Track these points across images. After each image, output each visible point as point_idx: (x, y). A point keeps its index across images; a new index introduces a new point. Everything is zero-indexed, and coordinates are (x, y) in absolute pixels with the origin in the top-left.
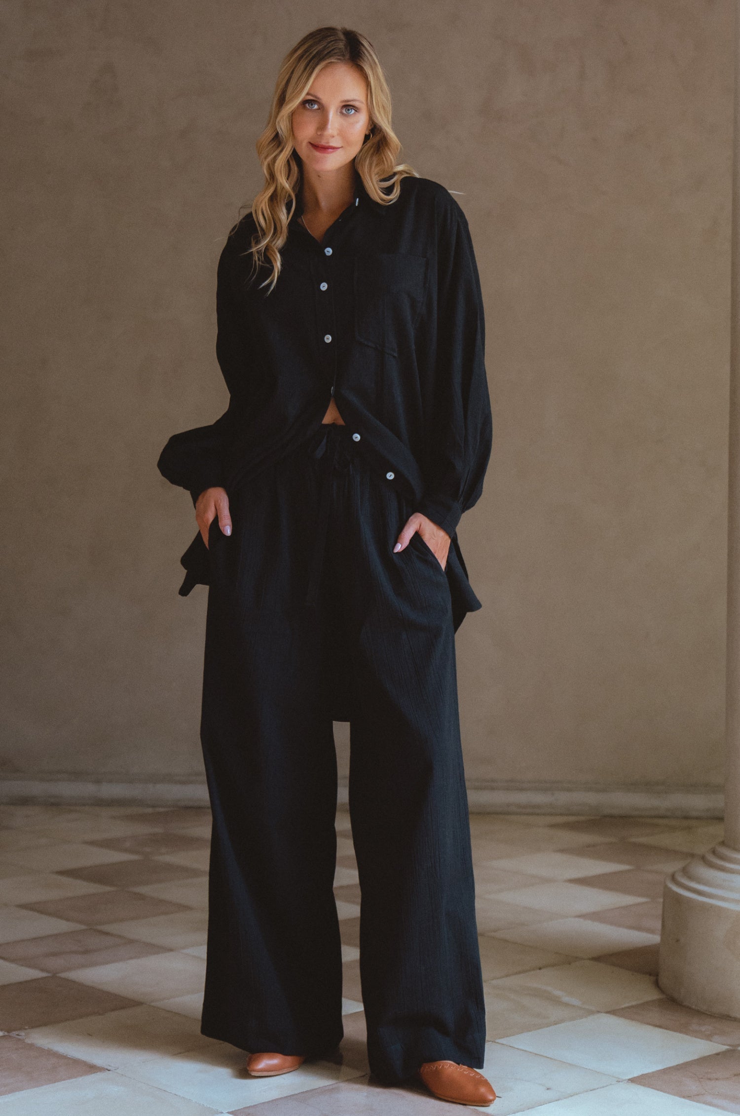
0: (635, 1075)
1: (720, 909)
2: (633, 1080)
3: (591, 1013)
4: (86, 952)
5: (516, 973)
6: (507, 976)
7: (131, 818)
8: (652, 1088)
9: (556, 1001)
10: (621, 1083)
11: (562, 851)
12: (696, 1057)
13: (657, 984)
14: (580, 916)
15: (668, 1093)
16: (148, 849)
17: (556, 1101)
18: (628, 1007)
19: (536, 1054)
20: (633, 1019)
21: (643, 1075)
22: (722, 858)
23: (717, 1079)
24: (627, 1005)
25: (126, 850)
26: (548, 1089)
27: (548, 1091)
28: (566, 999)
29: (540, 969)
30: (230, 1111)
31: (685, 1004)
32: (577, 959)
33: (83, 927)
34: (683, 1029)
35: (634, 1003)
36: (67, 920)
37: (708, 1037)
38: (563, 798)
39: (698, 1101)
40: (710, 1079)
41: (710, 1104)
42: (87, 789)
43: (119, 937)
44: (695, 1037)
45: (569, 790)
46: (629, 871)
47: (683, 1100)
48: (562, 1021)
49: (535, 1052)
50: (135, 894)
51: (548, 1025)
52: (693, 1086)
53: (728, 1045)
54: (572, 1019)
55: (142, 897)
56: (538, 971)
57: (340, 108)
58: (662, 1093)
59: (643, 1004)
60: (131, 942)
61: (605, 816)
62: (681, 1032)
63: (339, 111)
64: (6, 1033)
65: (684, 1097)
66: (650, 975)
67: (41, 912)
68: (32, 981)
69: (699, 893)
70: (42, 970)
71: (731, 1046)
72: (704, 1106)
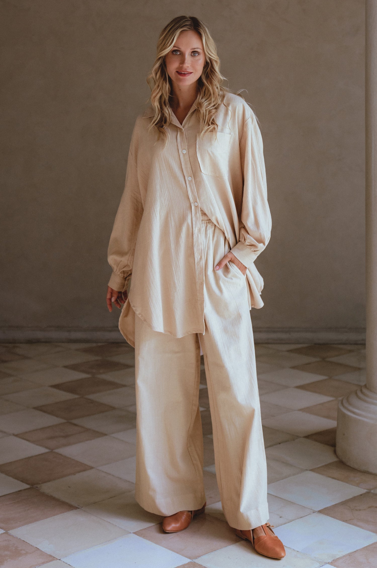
0: (322, 508)
2: (320, 512)
3: (303, 471)
4: (66, 436)
5: (269, 447)
7: (86, 351)
8: (329, 516)
9: (286, 463)
10: (315, 513)
12: (351, 497)
13: (335, 452)
14: (300, 410)
15: (337, 519)
16: (94, 371)
17: (284, 524)
18: (321, 467)
19: (276, 497)
20: (322, 474)
21: (325, 508)
22: (365, 395)
23: (360, 510)
24: (320, 465)
25: (83, 371)
26: (280, 517)
27: (280, 518)
28: (291, 462)
30: (134, 532)
31: (348, 464)
32: (298, 437)
33: (64, 421)
34: (346, 480)
35: (323, 464)
36: (57, 416)
37: (358, 485)
39: (350, 524)
40: (357, 510)
42: (64, 335)
43: (82, 427)
44: (351, 485)
46: (325, 380)
47: (344, 523)
48: (289, 475)
49: (276, 495)
50: (88, 399)
51: (282, 478)
52: (348, 514)
54: (294, 474)
55: (91, 401)
56: (279, 445)
57: (191, 53)
58: (334, 519)
59: (327, 465)
60: (87, 430)
61: (316, 344)
62: (345, 482)
63: (190, 54)
64: (31, 486)
65: (344, 521)
66: (332, 446)
67: (44, 412)
68: (42, 454)
69: (354, 413)
70: (47, 448)
71: (367, 489)
72: (353, 526)
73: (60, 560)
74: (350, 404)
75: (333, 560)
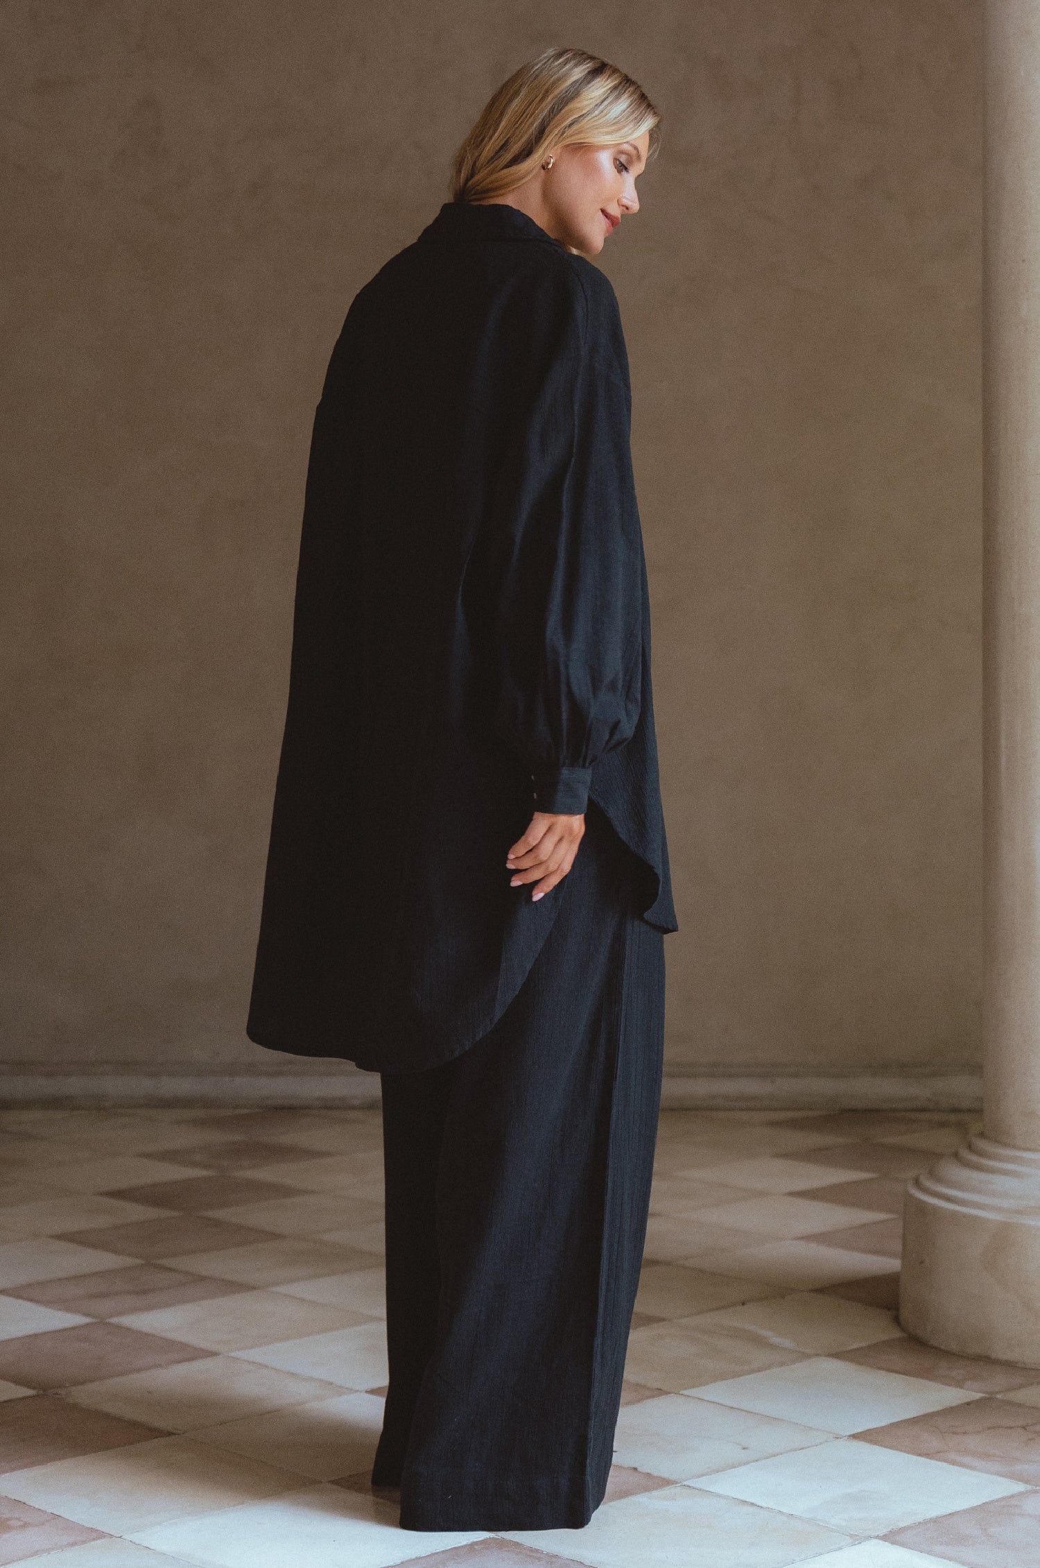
0: (860, 1430)
1: (976, 1219)
2: (855, 1437)
3: (807, 1356)
4: (145, 1292)
5: (713, 1310)
6: (699, 1313)
7: (201, 1123)
8: (880, 1445)
9: (760, 1342)
10: (839, 1440)
11: (785, 1156)
12: (940, 1408)
13: (897, 1320)
14: (802, 1238)
15: (901, 1451)
16: (224, 1163)
17: (753, 1462)
18: (857, 1349)
19: (732, 1408)
20: (862, 1364)
21: (869, 1429)
22: (981, 1154)
23: (964, 1433)
24: (854, 1346)
25: (194, 1164)
26: (744, 1449)
27: (744, 1451)
28: (776, 1340)
29: (743, 1304)
30: (333, 1479)
31: (934, 1342)
32: (793, 1290)
33: (139, 1261)
34: (925, 1374)
35: (863, 1344)
36: (116, 1252)
37: (959, 1384)
38: (787, 1087)
39: (938, 1460)
40: (956, 1433)
41: (953, 1463)
42: (143, 1086)
43: (187, 1273)
44: (942, 1383)
45: (796, 1075)
46: (871, 1179)
48: (770, 1367)
49: (731, 1405)
50: (209, 1219)
51: (752, 1371)
52: (935, 1443)
53: (984, 1393)
54: (782, 1364)
55: (217, 1223)
56: (742, 1307)
58: (894, 1452)
59: (876, 1345)
60: (203, 1279)
62: (923, 1377)
64: (40, 1392)
65: (920, 1455)
66: (889, 1310)
67: (81, 1243)
68: (73, 1328)
69: (948, 1199)
70: (86, 1315)
71: (987, 1393)
72: (945, 1464)
73: (120, 1537)
74: (939, 1180)
75: (891, 1531)
